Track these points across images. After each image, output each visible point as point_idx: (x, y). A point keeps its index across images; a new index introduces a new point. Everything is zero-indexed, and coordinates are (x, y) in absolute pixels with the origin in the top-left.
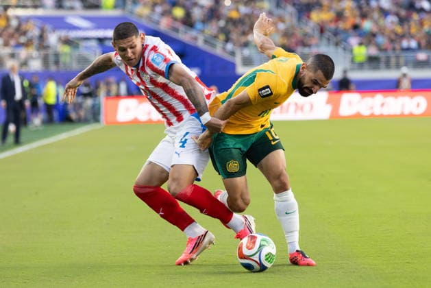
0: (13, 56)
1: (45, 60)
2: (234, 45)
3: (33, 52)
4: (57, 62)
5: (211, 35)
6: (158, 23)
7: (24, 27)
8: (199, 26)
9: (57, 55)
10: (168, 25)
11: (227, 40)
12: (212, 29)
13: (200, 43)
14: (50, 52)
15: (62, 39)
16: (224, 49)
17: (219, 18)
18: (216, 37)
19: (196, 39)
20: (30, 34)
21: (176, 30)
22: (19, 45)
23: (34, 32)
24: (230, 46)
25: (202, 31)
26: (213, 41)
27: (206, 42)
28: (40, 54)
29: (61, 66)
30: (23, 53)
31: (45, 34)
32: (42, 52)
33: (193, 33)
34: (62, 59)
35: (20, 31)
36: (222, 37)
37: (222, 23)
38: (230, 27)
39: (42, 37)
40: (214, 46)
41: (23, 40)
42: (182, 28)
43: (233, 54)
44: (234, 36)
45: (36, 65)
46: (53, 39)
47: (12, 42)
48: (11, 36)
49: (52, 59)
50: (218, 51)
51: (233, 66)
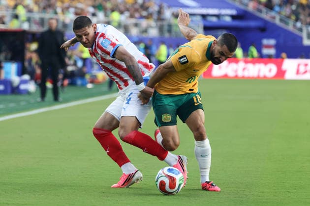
0: (136, 25)
1: (161, 29)
2: (302, 23)
3: (152, 23)
4: (170, 31)
5: (285, 16)
6: (247, 5)
7: (147, 4)
8: (277, 9)
9: (170, 26)
10: (254, 7)
11: (297, 20)
12: (287, 11)
13: (277, 21)
14: (165, 23)
15: (175, 13)
16: (294, 26)
17: (292, 4)
18: (289, 17)
19: (274, 18)
20: (151, 10)
21: (260, 11)
22: (142, 17)
23: (154, 8)
24: (299, 24)
25: (279, 13)
26: (286, 20)
27: (281, 20)
28: (157, 25)
29: (173, 33)
30: (144, 23)
31: (162, 10)
32: (159, 23)
33: (273, 14)
34: (174, 29)
35: (144, 7)
36: (293, 17)
37: (294, 7)
38: (300, 10)
39: (160, 12)
40: (287, 23)
41: (144, 13)
42: (264, 9)
43: (301, 30)
44: (302, 17)
45: (154, 33)
46: (168, 14)
47: (137, 15)
48: (136, 10)
49: (166, 28)
50: (290, 27)
51: (301, 38)
